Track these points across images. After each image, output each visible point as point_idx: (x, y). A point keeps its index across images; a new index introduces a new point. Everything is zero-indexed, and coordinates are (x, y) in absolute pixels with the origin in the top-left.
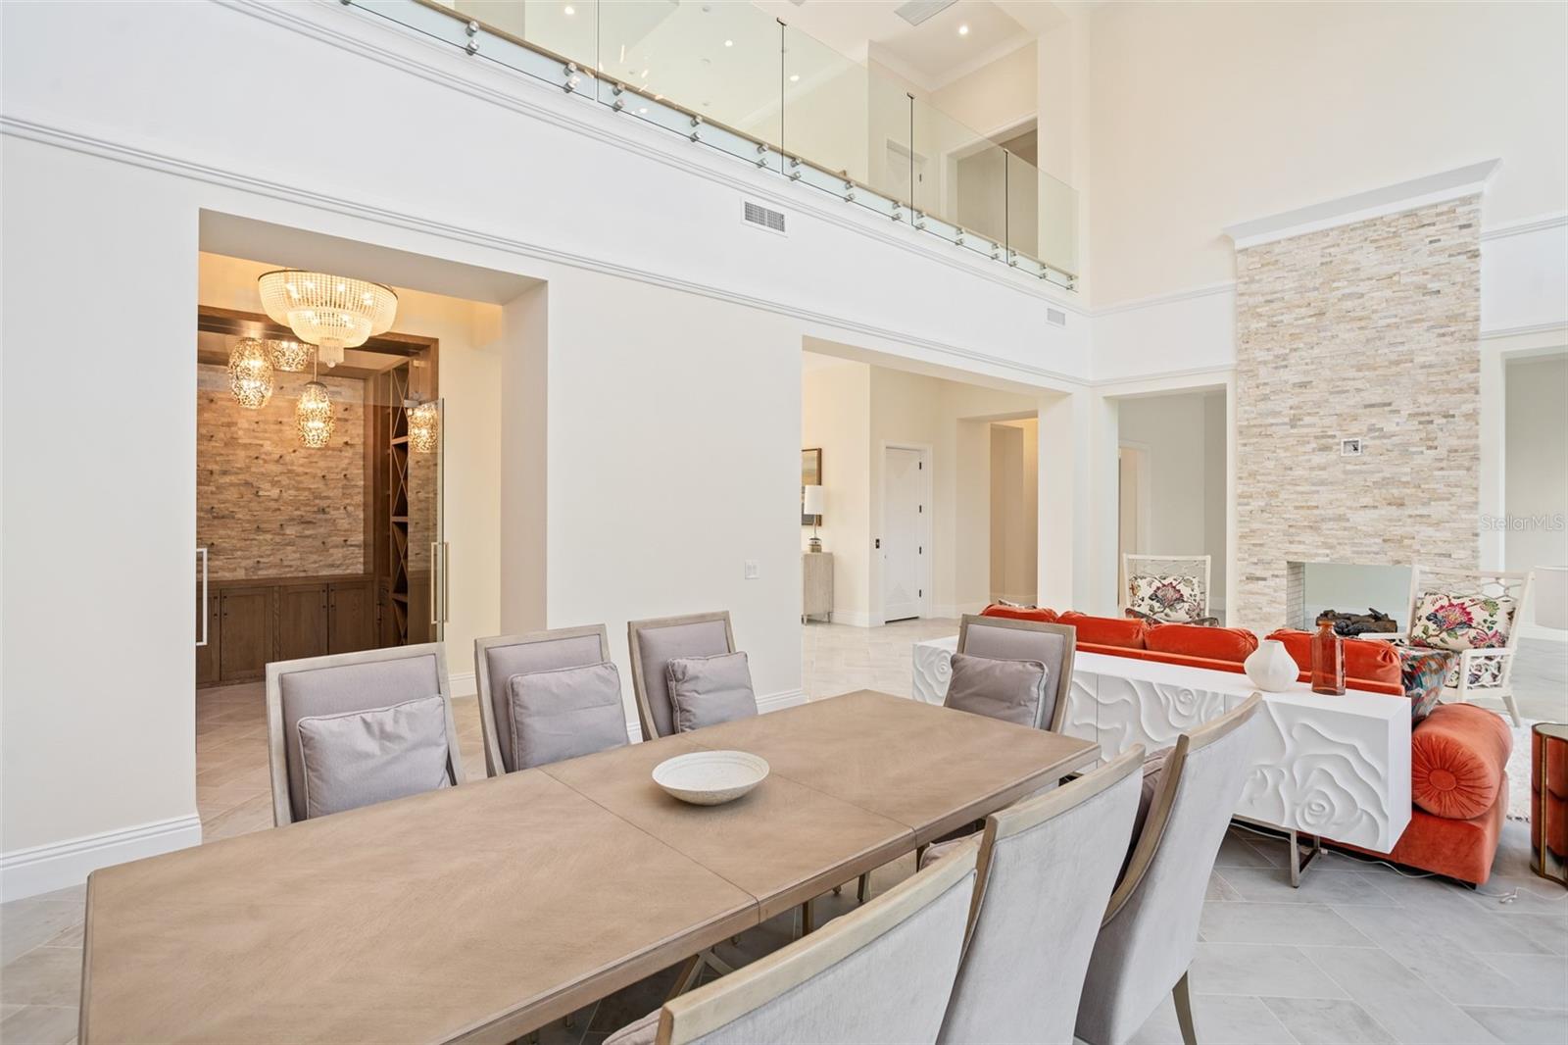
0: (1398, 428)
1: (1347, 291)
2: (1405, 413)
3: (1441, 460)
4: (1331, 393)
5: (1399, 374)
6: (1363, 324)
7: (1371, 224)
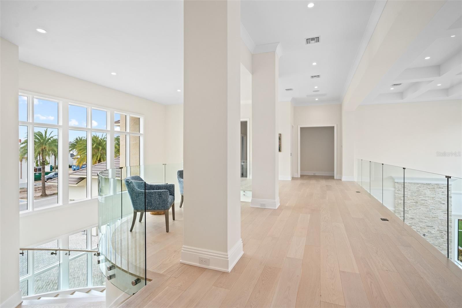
0: (434, 232)
1: (423, 198)
2: (436, 229)
3: (445, 241)
4: (419, 222)
5: (435, 220)
6: (426, 207)
7: (429, 184)
